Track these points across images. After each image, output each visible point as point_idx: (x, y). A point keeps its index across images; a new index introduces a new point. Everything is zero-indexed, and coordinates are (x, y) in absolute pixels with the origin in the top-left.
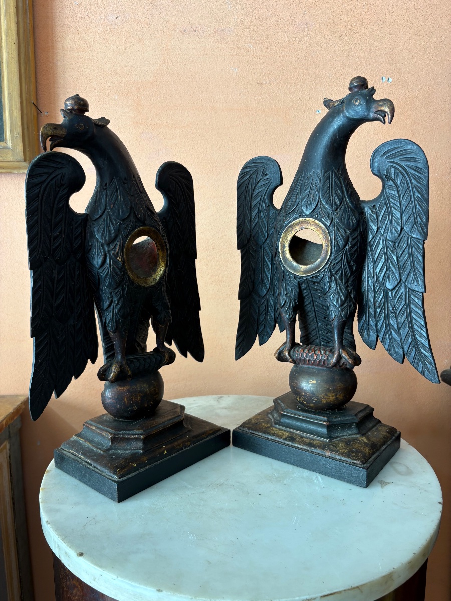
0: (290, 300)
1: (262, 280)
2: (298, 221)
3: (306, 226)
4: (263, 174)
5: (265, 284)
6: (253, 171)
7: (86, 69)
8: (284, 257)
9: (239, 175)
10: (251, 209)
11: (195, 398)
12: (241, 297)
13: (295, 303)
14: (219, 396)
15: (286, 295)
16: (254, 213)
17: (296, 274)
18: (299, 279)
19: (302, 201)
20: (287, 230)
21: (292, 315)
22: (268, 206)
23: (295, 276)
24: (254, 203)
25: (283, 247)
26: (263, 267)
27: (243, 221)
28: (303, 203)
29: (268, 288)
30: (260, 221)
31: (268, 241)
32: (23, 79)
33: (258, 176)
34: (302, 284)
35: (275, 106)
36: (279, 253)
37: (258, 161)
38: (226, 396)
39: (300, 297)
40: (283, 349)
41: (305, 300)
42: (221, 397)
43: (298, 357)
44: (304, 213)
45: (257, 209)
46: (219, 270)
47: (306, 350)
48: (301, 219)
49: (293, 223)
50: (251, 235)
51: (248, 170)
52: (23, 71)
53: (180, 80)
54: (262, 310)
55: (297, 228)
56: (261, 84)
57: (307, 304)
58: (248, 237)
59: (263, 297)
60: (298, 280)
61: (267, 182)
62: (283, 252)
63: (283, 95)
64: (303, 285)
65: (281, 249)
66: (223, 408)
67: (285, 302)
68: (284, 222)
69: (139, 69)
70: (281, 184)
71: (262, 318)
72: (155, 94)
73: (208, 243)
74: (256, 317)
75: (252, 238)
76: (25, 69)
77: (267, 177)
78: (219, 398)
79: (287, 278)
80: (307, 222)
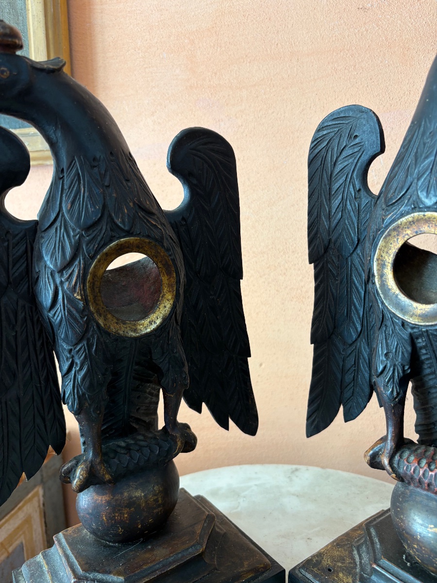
0: (395, 365)
1: (349, 316)
2: (410, 219)
3: (425, 228)
4: (350, 137)
5: (353, 323)
6: (333, 134)
7: (128, 25)
8: (383, 285)
9: (312, 142)
10: (330, 197)
11: (257, 468)
12: (315, 339)
13: (404, 371)
14: (294, 467)
15: (386, 355)
16: (336, 202)
17: (406, 318)
18: (412, 328)
19: (418, 179)
20: (389, 235)
21: (398, 394)
22: (360, 190)
23: (404, 324)
24: (335, 186)
25: (382, 266)
26: (351, 295)
27: (318, 216)
28: (420, 183)
29: (359, 329)
30: (345, 216)
31: (359, 251)
32: (51, 46)
33: (341, 140)
34: (417, 338)
35: (386, 39)
36: (373, 276)
37: (342, 115)
38: (303, 468)
39: (415, 360)
40: (380, 450)
41: (425, 366)
42: (297, 470)
43: (408, 473)
44: (422, 202)
45: (340, 197)
46: (301, 280)
47: (424, 462)
48: (416, 214)
49: (399, 222)
50: (330, 240)
51: (325, 132)
52: (51, 36)
53: (247, 20)
54: (349, 366)
55: (409, 232)
56: (364, 9)
57: (429, 374)
58: (326, 242)
59: (351, 345)
60: (410, 330)
61: (356, 150)
62: (382, 276)
63: (399, 22)
64: (420, 340)
65: (378, 270)
66: (294, 495)
67: (385, 368)
68: (383, 220)
69: (193, 13)
70: (382, 150)
71: (348, 377)
72: (214, 45)
73: (286, 243)
74: (339, 376)
75: (332, 245)
76: (54, 33)
77: (357, 140)
78: (293, 472)
79: (389, 323)
80: (428, 221)
